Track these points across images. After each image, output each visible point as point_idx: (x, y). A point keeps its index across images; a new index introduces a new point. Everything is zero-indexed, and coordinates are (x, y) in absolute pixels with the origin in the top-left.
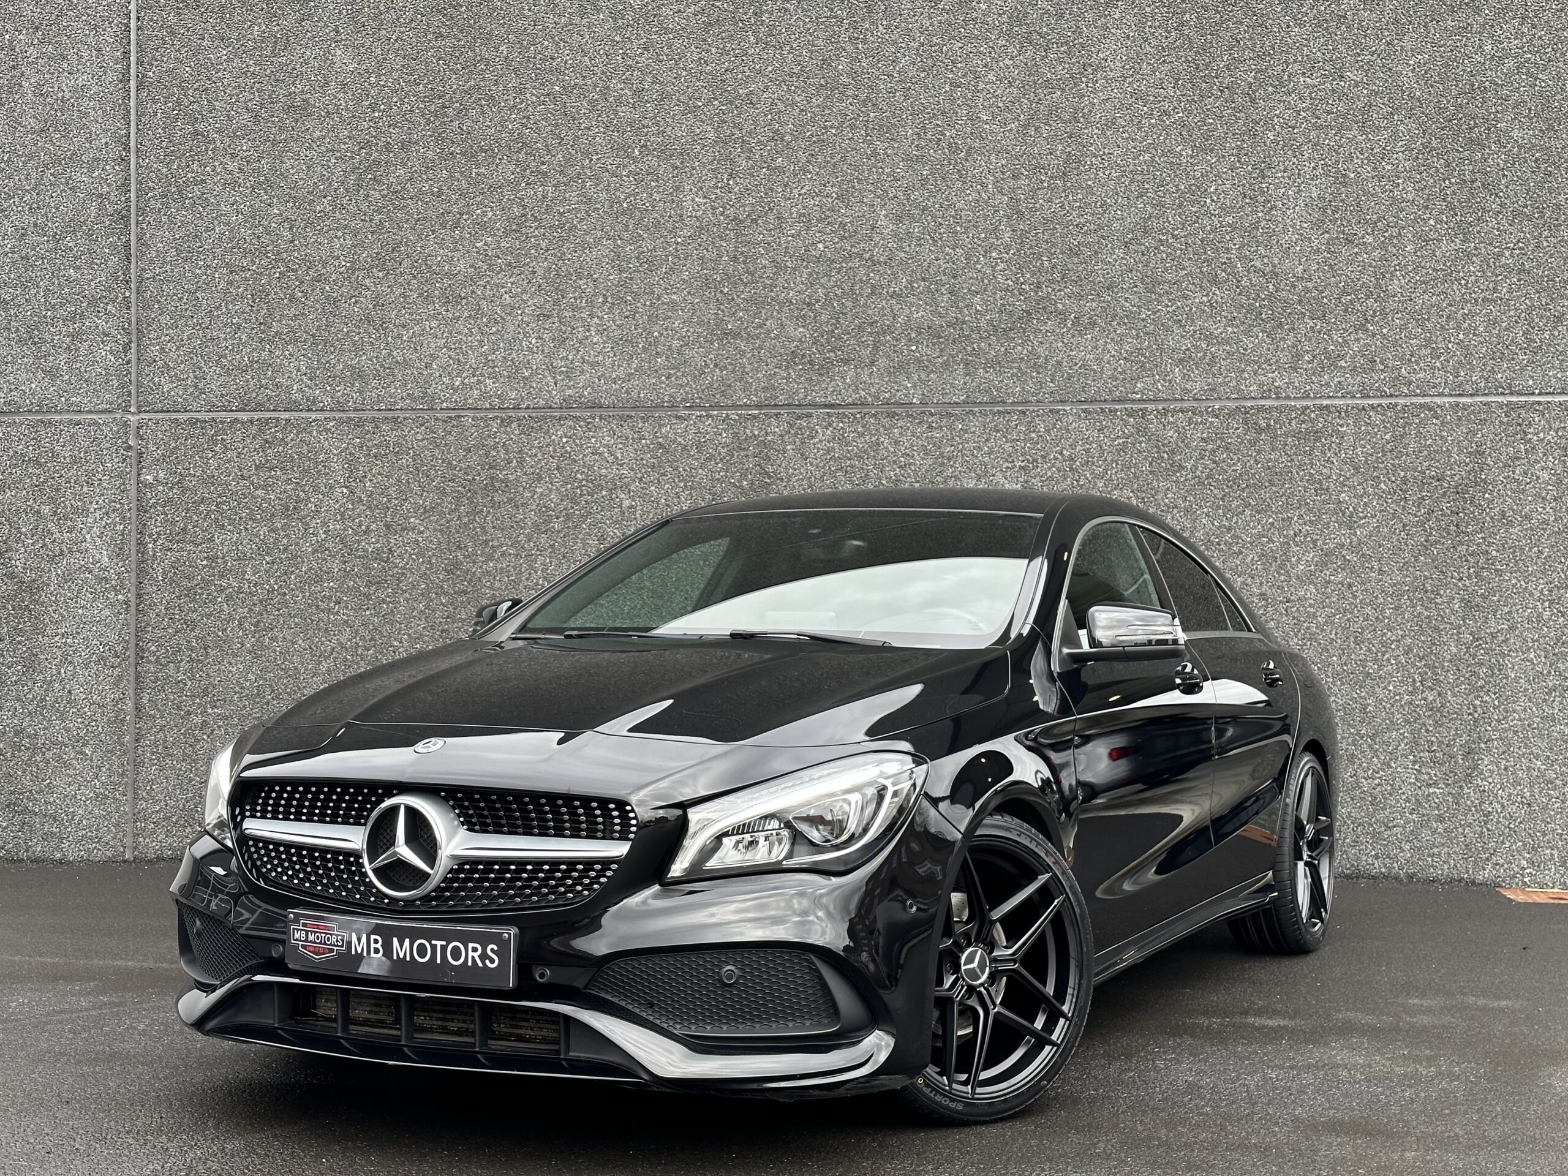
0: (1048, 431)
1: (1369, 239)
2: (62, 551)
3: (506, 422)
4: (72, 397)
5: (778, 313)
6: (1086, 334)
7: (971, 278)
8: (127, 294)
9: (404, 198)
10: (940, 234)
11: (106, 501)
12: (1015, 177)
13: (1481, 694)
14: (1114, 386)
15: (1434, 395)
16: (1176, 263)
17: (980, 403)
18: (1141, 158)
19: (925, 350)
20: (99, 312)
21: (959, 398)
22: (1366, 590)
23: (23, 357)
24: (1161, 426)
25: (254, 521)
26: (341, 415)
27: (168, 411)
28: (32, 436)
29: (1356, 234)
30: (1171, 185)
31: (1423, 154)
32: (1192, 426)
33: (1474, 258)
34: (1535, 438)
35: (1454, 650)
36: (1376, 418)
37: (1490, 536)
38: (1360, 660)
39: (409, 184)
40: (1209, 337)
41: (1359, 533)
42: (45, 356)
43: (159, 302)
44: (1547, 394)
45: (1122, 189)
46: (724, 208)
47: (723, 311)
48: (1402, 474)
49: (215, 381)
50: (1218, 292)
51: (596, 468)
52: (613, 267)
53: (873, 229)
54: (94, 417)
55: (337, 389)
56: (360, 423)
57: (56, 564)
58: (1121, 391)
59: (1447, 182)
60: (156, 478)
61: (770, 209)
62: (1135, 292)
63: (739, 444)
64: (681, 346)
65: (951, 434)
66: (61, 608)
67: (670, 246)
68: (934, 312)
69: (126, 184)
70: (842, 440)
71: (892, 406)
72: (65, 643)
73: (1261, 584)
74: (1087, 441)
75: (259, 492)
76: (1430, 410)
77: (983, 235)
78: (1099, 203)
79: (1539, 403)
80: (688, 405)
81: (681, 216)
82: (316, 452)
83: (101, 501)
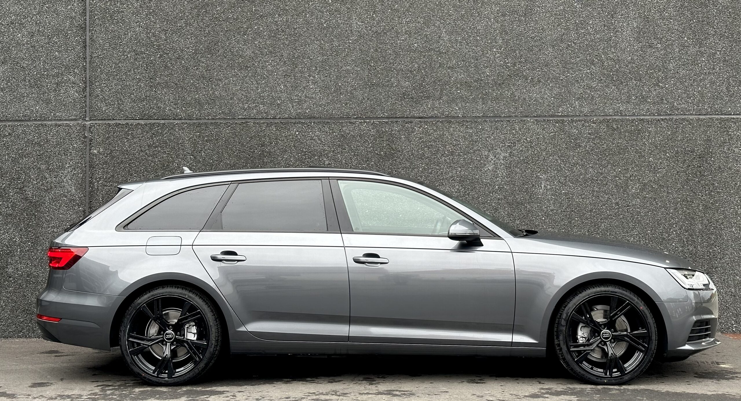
0: (520, 129)
1: (659, 46)
2: (51, 187)
3: (269, 125)
4: (57, 113)
5: (397, 75)
6: (536, 86)
7: (485, 60)
8: (85, 64)
9: (220, 21)
10: (470, 40)
11: (74, 162)
12: (504, 15)
13: (713, 247)
14: (549, 110)
15: (689, 115)
16: (575, 55)
17: (489, 116)
18: (559, 8)
19: (464, 93)
20: (70, 73)
21: (480, 115)
22: (662, 201)
23: (32, 94)
24: (570, 128)
25: (148, 171)
26: (188, 122)
27: (105, 120)
28: (36, 132)
29: (653, 43)
30: (572, 20)
31: (681, 9)
32: (584, 128)
33: (704, 55)
34: (733, 134)
35: (701, 227)
36: (664, 124)
37: (714, 177)
38: (660, 232)
39: (222, 14)
40: (590, 88)
41: (658, 175)
42: (43, 93)
43: (100, 68)
44: (737, 114)
45: (551, 22)
46: (371, 27)
47: (371, 74)
48: (676, 149)
49: (128, 105)
50: (594, 68)
51: (312, 146)
52: (319, 54)
53: (439, 38)
54: (68, 122)
55: (188, 109)
56: (199, 125)
57: (49, 193)
58: (552, 112)
59: (692, 21)
60: (99, 152)
61: (392, 28)
62: (558, 67)
63: (380, 135)
64: (352, 90)
65: (477, 131)
66: (51, 214)
67: (346, 44)
68: (469, 75)
69: (84, 13)
70: (427, 133)
71: (449, 118)
72: (53, 231)
73: (616, 198)
74: (538, 134)
75: (150, 158)
76: (687, 121)
77: (490, 41)
78: (541, 28)
79: (734, 118)
80: (355, 117)
81: (351, 31)
82: (178, 139)
83: (71, 163)
